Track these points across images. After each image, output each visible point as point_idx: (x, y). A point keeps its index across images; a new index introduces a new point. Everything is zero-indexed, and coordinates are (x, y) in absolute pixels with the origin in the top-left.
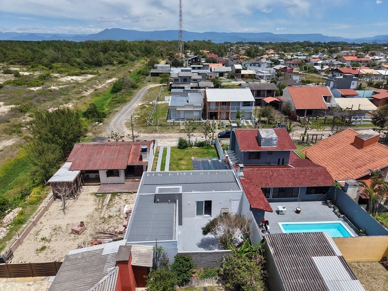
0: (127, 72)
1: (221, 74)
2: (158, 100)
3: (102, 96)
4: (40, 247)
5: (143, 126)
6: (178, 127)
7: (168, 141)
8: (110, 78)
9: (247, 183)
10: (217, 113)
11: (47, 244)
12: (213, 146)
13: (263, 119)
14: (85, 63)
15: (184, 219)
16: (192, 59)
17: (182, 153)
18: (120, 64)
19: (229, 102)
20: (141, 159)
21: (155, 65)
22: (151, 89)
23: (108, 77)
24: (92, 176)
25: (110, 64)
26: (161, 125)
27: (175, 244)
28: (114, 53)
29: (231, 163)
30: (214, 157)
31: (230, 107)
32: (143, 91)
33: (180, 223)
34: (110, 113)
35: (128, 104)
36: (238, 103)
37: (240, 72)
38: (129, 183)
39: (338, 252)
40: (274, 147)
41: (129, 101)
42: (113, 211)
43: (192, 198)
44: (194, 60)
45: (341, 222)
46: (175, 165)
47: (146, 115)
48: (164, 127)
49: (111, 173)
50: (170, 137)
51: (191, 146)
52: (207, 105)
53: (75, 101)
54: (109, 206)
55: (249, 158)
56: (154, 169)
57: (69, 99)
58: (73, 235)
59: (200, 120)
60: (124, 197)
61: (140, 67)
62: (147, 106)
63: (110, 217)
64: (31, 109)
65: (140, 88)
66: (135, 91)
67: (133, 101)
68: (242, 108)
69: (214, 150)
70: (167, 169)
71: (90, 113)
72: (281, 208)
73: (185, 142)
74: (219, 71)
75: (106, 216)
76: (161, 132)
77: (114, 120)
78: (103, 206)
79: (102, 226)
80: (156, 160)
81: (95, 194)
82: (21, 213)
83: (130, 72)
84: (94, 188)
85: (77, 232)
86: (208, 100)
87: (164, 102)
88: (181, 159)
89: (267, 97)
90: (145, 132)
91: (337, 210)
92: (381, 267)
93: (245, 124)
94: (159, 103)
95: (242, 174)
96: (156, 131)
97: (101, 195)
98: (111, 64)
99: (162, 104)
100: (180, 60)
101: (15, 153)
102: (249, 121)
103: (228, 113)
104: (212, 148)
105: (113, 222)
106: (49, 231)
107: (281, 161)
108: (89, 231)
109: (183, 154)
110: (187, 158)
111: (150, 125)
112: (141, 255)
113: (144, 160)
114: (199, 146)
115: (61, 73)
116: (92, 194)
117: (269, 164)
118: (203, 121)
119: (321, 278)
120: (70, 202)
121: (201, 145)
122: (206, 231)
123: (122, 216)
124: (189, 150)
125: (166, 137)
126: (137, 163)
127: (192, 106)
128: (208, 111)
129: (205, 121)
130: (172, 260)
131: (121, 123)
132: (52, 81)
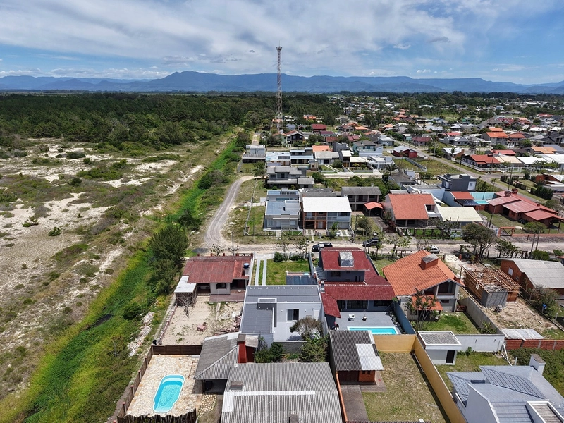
0: (212, 153)
1: (327, 161)
2: (253, 202)
3: (190, 193)
4: (178, 339)
5: (240, 236)
6: (274, 238)
7: (264, 253)
8: (194, 165)
9: (326, 296)
10: (313, 223)
11: (181, 337)
12: (307, 260)
13: (359, 229)
14: (161, 140)
15: (277, 323)
16: (292, 136)
17: (277, 266)
18: (202, 140)
19: (326, 213)
20: (243, 274)
21: (247, 146)
22: (244, 185)
23: (193, 165)
24: (203, 287)
25: (190, 140)
26: (257, 235)
27: (272, 335)
28: (194, 123)
29: (318, 279)
30: (306, 271)
31: (327, 217)
32: (235, 187)
33: (275, 326)
34: (204, 219)
35: (222, 207)
36: (335, 213)
37: (349, 160)
38: (234, 294)
39: (373, 342)
40: (351, 267)
41: (222, 202)
42: (224, 316)
43: (284, 306)
44: (295, 137)
45: (394, 328)
46: (271, 279)
47: (241, 222)
48: (261, 237)
49: (220, 286)
50: (266, 249)
51: (286, 259)
52: (304, 214)
53: (163, 202)
54: (220, 312)
55: (332, 276)
56: (253, 283)
57: (157, 200)
58: (198, 332)
59: (296, 229)
60: (231, 305)
61: (227, 145)
62: (242, 210)
63: (223, 320)
64: (125, 214)
65: (232, 183)
66: (226, 187)
67: (225, 202)
68: (339, 218)
69: (307, 264)
70: (264, 284)
71: (185, 219)
72: (351, 316)
73: (280, 255)
74: (324, 158)
75: (220, 320)
76: (258, 243)
77: (210, 228)
78: (215, 312)
79: (218, 326)
80: (254, 273)
81: (208, 303)
82: (156, 316)
83: (216, 154)
84: (207, 298)
85: (201, 330)
86: (305, 210)
87: (259, 204)
88: (277, 273)
89: (370, 202)
90: (241, 243)
91: (395, 319)
92: (410, 355)
93: (342, 235)
94: (254, 205)
95: (323, 289)
96: (252, 242)
97: (212, 304)
98: (192, 140)
99: (257, 207)
100: (277, 138)
101: (125, 263)
102: (346, 231)
103: (325, 223)
104: (306, 262)
105: (225, 324)
106: (181, 329)
107: (358, 279)
108: (209, 329)
109: (278, 268)
110: (282, 272)
111: (246, 235)
112: (250, 341)
113: (246, 275)
114: (294, 260)
115: (135, 157)
116: (206, 302)
117: (348, 281)
118: (299, 230)
119: (358, 355)
120: (190, 309)
121: (295, 258)
122: (293, 330)
123: (231, 320)
124: (283, 263)
125: (262, 249)
126: (240, 277)
127: (289, 216)
128: (304, 220)
129: (301, 230)
130: (269, 346)
131: (217, 232)
132: (130, 171)
